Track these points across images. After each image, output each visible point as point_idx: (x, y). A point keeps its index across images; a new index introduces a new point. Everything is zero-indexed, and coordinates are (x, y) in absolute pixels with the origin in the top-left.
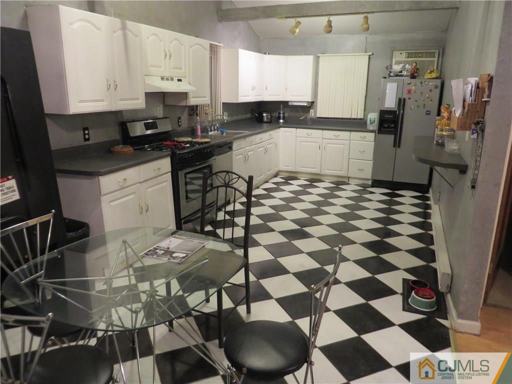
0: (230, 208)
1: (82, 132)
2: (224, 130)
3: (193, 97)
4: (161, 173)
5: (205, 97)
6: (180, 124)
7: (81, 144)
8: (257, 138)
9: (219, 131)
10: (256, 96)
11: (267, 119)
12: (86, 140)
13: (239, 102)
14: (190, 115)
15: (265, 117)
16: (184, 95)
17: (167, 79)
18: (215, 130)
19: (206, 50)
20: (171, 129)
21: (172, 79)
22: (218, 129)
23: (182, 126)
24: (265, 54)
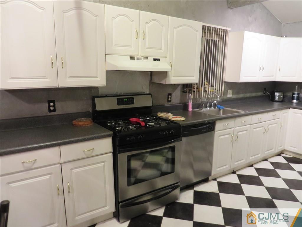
0: (202, 188)
1: (47, 105)
2: (221, 107)
3: (174, 76)
4: (94, 154)
5: (193, 76)
6: (170, 99)
7: (45, 115)
8: (255, 118)
9: (217, 108)
10: (264, 76)
11: (279, 98)
12: (50, 111)
13: (240, 82)
14: (184, 92)
15: (277, 97)
16: (164, 74)
17: (139, 59)
18: (211, 106)
19: (197, 31)
20: (151, 105)
21: (146, 59)
22: (215, 106)
23: (172, 101)
24: (282, 36)
